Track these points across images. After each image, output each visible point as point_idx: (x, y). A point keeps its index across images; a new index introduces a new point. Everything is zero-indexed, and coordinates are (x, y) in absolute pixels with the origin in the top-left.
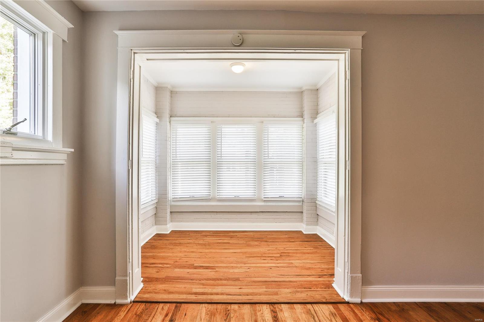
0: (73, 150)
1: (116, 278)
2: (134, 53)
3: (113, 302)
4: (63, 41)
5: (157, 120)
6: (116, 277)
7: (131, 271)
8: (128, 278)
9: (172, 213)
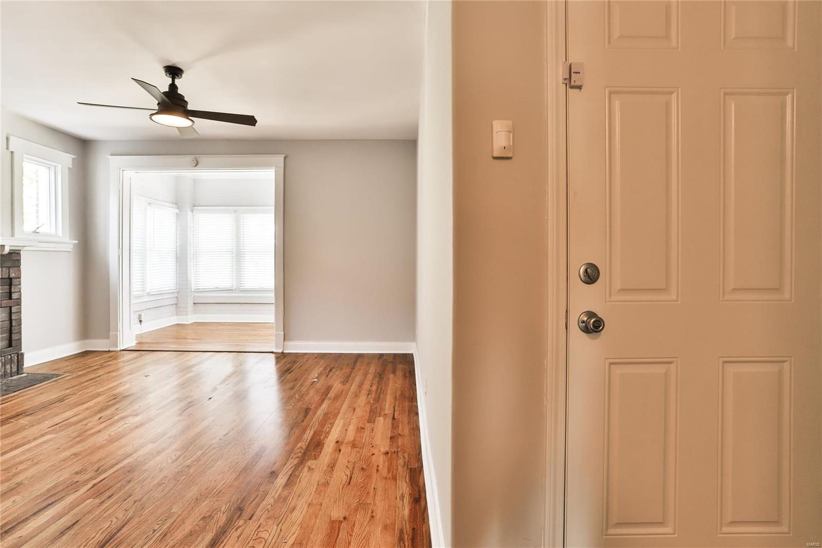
0: (77, 242)
1: (111, 333)
2: (123, 170)
3: (108, 350)
4: (69, 168)
5: (177, 211)
6: (109, 331)
7: (121, 329)
8: (119, 333)
9: (196, 305)
